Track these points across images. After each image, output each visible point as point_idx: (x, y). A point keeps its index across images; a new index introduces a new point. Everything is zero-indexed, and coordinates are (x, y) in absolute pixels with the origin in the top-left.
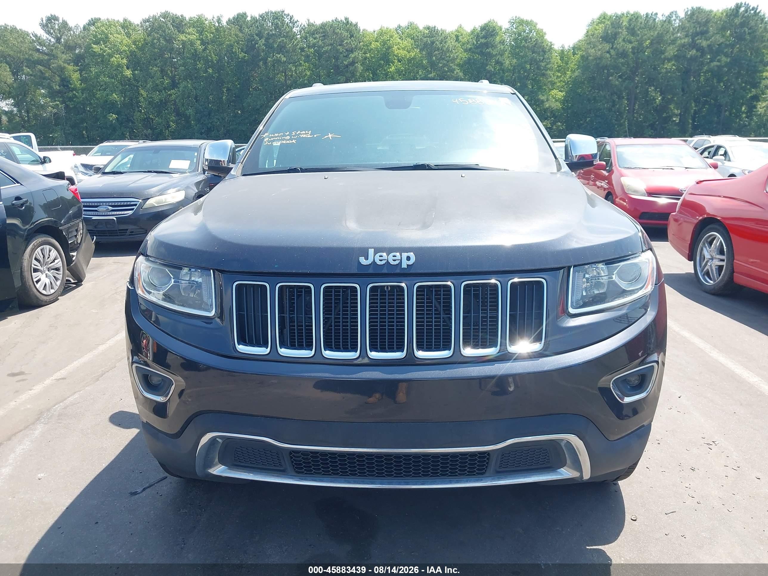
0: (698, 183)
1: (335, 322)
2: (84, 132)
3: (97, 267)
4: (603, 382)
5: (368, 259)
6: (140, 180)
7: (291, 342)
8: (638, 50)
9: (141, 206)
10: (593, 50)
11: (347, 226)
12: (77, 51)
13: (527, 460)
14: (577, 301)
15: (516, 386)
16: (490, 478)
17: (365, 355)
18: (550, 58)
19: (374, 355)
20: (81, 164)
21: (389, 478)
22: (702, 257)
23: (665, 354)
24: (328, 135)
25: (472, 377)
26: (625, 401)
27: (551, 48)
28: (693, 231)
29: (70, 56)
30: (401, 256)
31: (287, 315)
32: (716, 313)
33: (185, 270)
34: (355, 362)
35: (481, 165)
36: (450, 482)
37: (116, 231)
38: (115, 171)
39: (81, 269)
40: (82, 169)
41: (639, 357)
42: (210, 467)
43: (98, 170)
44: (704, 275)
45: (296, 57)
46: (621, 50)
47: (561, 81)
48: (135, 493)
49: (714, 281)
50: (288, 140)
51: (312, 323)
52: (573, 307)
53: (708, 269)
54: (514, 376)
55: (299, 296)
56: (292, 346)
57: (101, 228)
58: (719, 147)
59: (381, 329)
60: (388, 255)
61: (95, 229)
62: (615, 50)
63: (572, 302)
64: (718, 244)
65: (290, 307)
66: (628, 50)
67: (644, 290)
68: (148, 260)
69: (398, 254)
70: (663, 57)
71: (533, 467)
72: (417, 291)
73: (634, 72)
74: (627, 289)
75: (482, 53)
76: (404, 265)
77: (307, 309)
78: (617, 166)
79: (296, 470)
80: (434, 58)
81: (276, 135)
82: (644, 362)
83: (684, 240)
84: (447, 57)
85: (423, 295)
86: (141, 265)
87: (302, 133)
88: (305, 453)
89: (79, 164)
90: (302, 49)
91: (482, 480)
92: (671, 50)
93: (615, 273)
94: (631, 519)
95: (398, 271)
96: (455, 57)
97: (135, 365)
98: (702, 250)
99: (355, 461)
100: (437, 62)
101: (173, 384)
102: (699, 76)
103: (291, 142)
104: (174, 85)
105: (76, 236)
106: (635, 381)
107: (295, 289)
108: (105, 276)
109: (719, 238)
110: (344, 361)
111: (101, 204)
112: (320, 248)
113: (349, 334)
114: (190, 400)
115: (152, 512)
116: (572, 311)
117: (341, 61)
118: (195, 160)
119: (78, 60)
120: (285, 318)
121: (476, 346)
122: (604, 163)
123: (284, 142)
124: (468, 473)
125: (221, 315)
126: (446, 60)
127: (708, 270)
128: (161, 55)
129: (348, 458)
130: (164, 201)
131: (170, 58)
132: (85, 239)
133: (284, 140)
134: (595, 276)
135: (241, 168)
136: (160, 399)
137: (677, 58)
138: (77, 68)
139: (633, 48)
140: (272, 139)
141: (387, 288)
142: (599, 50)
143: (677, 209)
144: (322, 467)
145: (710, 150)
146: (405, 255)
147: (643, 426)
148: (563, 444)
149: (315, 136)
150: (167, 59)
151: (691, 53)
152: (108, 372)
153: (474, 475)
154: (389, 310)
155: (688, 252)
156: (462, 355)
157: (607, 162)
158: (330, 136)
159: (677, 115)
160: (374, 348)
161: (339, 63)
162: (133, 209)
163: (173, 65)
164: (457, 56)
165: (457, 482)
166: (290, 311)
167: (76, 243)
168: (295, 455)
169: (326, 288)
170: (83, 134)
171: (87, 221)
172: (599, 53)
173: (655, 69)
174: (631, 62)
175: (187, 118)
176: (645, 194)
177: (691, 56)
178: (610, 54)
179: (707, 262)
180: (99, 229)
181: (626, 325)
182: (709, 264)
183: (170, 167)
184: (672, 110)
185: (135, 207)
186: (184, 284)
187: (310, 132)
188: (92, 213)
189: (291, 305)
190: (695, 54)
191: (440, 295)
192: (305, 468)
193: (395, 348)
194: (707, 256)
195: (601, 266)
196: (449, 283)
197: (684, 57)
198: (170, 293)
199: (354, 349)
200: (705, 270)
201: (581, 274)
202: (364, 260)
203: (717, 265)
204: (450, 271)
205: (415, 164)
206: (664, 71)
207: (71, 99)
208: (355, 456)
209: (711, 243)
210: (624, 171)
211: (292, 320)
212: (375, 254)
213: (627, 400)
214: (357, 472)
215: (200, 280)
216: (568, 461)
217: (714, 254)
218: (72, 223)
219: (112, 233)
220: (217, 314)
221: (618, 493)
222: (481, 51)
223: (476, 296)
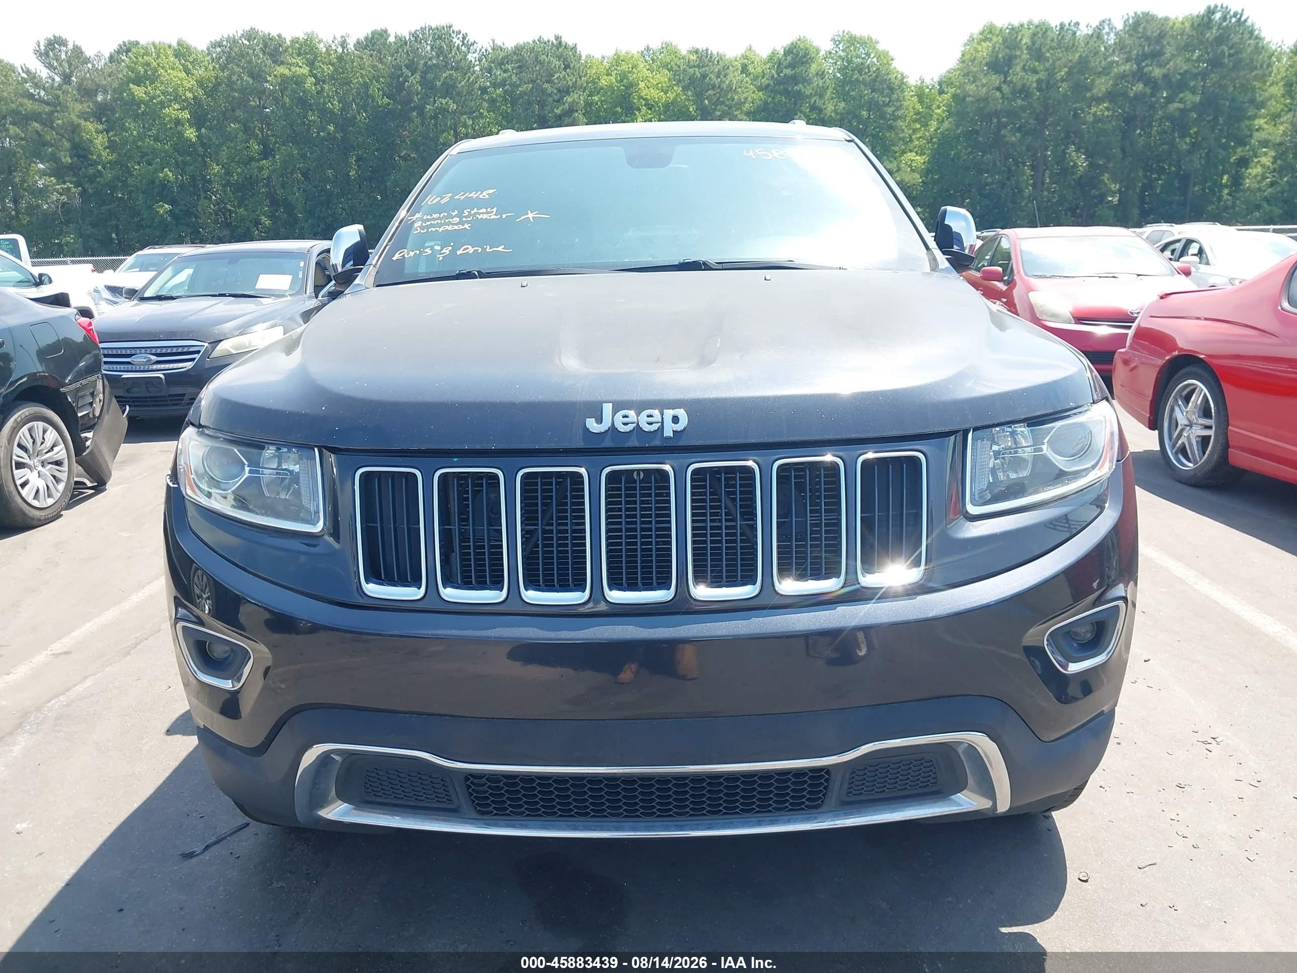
0: (1162, 298)
1: (544, 539)
2: (114, 235)
3: (132, 459)
4: (1031, 637)
5: (601, 423)
6: (205, 309)
7: (463, 577)
8: (1046, 86)
9: (207, 353)
10: (973, 87)
11: (562, 364)
12: (100, 98)
13: (897, 780)
14: (982, 492)
15: (870, 647)
16: (831, 814)
17: (600, 597)
18: (902, 98)
19: (617, 596)
20: (105, 286)
21: (647, 818)
22: (1174, 422)
23: (1136, 584)
24: (528, 214)
25: (796, 631)
26: (1069, 669)
27: (903, 83)
28: (1157, 378)
29: (89, 107)
30: (662, 415)
31: (455, 528)
32: (1201, 516)
33: (270, 451)
34: (582, 610)
35: (797, 262)
36: (759, 824)
37: (165, 397)
38: (161, 296)
39: (101, 461)
40: (107, 294)
41: (1093, 591)
42: (322, 807)
43: (132, 294)
44: (1176, 453)
45: (473, 104)
46: (1019, 85)
47: (920, 137)
48: (191, 855)
49: (1195, 463)
50: (456, 224)
51: (502, 541)
52: (974, 504)
53: (1183, 443)
54: (866, 629)
55: (477, 493)
56: (467, 584)
57: (137, 392)
58: (1189, 242)
59: (627, 550)
60: (638, 414)
61: (129, 395)
62: (1009, 86)
63: (972, 494)
64: (1199, 402)
65: (460, 513)
66: (1031, 85)
67: (1099, 472)
68: (202, 434)
69: (656, 412)
70: (1088, 95)
71: (906, 793)
72: (692, 480)
73: (1041, 121)
74: (1067, 470)
75: (786, 93)
76: (668, 432)
77: (492, 516)
78: (1022, 273)
79: (478, 808)
80: (706, 102)
81: (435, 216)
82: (1103, 600)
83: (1140, 394)
84: (728, 100)
85: (705, 487)
86: (189, 444)
87: (480, 211)
88: (494, 777)
89: (101, 288)
90: (484, 90)
91: (815, 818)
92: (1102, 84)
93: (1046, 441)
94: (1079, 879)
95: (657, 443)
96: (743, 100)
97: (181, 624)
98: (1172, 410)
99: (585, 789)
100: (711, 109)
101: (250, 658)
102: (1150, 126)
103: (461, 227)
104: (267, 153)
105: (91, 404)
106: (1086, 633)
107: (470, 480)
108: (145, 474)
109: (1202, 390)
110: (563, 608)
111: (138, 351)
112: (513, 404)
113: (570, 560)
114: (283, 686)
115: (221, 888)
116: (972, 510)
117: (549, 108)
118: (301, 274)
119: (101, 113)
120: (453, 531)
121: (802, 576)
122: (1000, 269)
123: (450, 228)
124: (790, 807)
125: (335, 529)
126: (727, 106)
127: (1183, 445)
128: (243, 102)
129: (572, 785)
130: (247, 344)
131: (259, 106)
132: (108, 410)
133: (449, 224)
134: (1010, 448)
135: (374, 273)
136: (227, 685)
137: (1111, 96)
138: (100, 127)
139: (1039, 81)
140: (428, 223)
141: (638, 474)
142: (983, 86)
143: (1128, 344)
144: (525, 802)
145: (1172, 247)
146: (669, 413)
147: (1102, 713)
148: (960, 750)
149: (504, 216)
150: (253, 108)
151: (1134, 88)
152: (146, 639)
153: (803, 809)
154: (642, 516)
155: (1148, 416)
156: (778, 594)
157: (1005, 267)
158: (530, 215)
159: (1114, 193)
160: (615, 584)
161: (546, 112)
162: (193, 360)
163: (265, 119)
164: (746, 98)
165: (772, 823)
166: (461, 520)
167: (91, 416)
168: (475, 781)
169: (526, 476)
170: (112, 239)
171: (113, 381)
172: (984, 90)
173: (1076, 115)
174: (1035, 105)
175: (290, 208)
176: (1071, 320)
177: (1136, 95)
178: (1001, 92)
179: (1182, 430)
180: (135, 395)
181: (1068, 535)
182: (1185, 434)
183: (257, 287)
184: (1106, 184)
185: (197, 356)
186: (267, 475)
187: (495, 210)
188: (122, 367)
189: (463, 510)
190: (1141, 92)
191: (734, 486)
192: (494, 806)
193: (655, 584)
194: (1182, 420)
195: (1021, 429)
196: (750, 463)
197: (1125, 94)
198: (244, 493)
199: (580, 586)
200: (1178, 445)
201: (987, 443)
202: (595, 424)
203: (1198, 436)
204: (753, 441)
205: (682, 261)
206: (1090, 118)
207: (92, 179)
208: (585, 782)
209: (1187, 399)
210: (1034, 282)
211: (464, 538)
212: (615, 412)
213: (1074, 668)
214: (588, 810)
215: (296, 468)
216: (971, 781)
217: (1194, 418)
218: (83, 382)
219: (157, 401)
220: (328, 529)
221: (1052, 832)
222: (786, 90)
223: (800, 487)
